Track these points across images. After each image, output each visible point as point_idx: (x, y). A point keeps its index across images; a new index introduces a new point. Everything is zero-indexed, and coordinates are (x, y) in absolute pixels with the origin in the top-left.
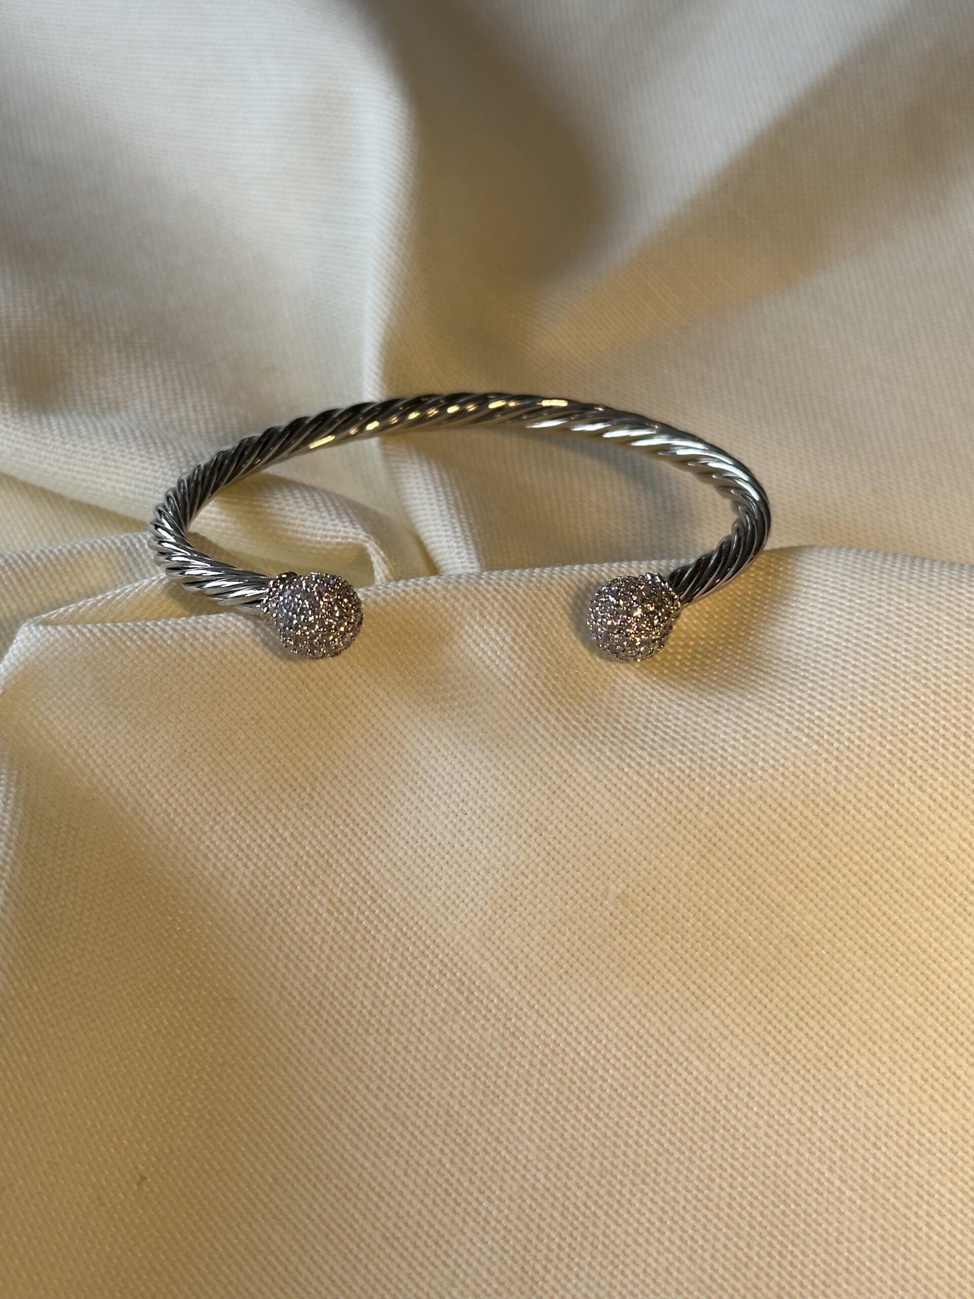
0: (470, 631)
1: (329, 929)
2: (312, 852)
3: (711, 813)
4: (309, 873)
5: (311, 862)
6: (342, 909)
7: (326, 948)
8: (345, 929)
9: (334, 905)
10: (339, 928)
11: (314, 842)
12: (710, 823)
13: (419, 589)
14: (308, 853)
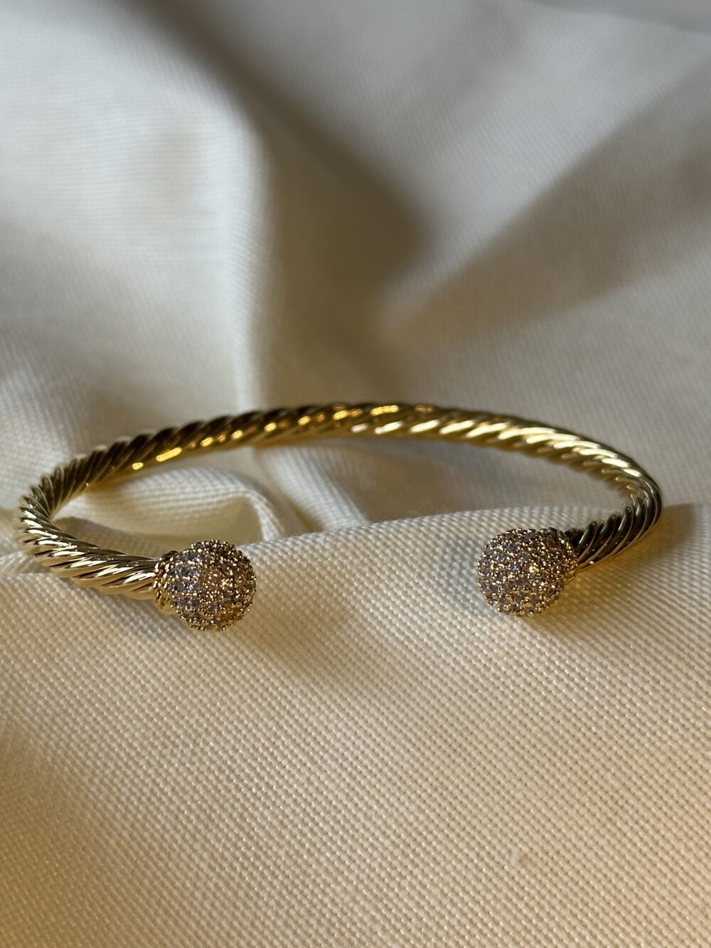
0: (360, 588)
1: (211, 885)
2: (194, 806)
3: (618, 774)
4: (190, 827)
5: (192, 817)
6: (225, 865)
7: (207, 905)
8: (227, 885)
9: (216, 860)
10: (221, 884)
11: (196, 797)
12: (617, 785)
13: (307, 548)
14: (189, 808)
